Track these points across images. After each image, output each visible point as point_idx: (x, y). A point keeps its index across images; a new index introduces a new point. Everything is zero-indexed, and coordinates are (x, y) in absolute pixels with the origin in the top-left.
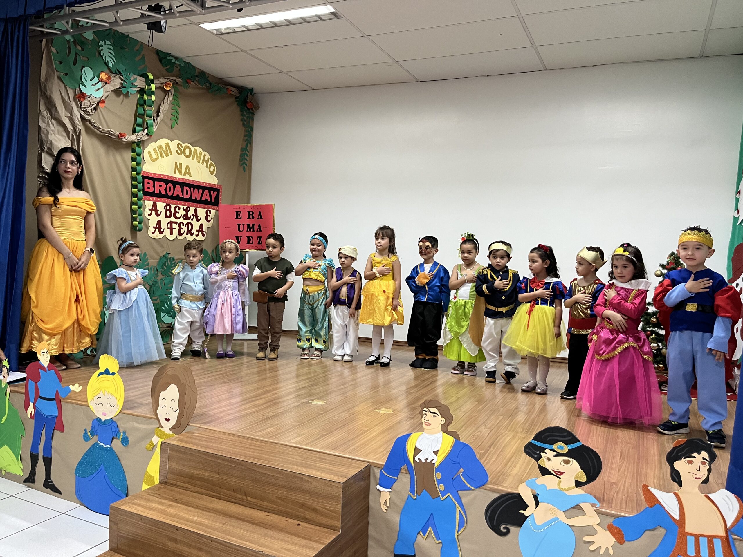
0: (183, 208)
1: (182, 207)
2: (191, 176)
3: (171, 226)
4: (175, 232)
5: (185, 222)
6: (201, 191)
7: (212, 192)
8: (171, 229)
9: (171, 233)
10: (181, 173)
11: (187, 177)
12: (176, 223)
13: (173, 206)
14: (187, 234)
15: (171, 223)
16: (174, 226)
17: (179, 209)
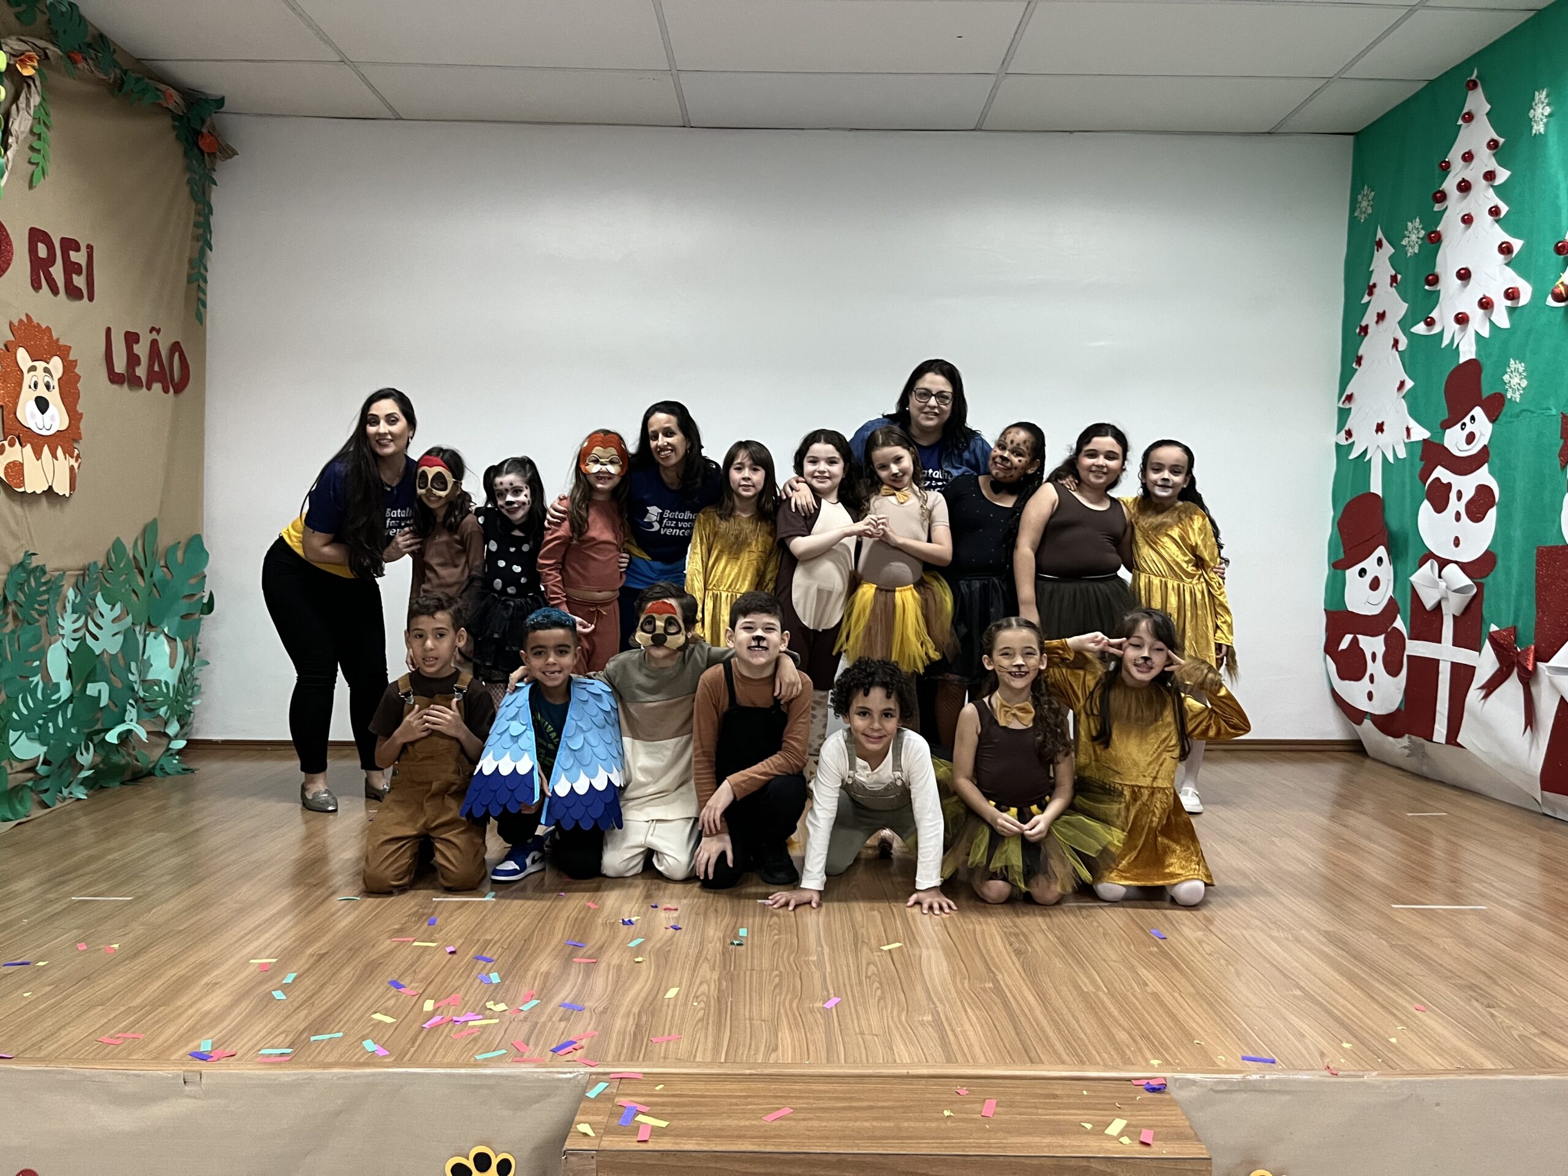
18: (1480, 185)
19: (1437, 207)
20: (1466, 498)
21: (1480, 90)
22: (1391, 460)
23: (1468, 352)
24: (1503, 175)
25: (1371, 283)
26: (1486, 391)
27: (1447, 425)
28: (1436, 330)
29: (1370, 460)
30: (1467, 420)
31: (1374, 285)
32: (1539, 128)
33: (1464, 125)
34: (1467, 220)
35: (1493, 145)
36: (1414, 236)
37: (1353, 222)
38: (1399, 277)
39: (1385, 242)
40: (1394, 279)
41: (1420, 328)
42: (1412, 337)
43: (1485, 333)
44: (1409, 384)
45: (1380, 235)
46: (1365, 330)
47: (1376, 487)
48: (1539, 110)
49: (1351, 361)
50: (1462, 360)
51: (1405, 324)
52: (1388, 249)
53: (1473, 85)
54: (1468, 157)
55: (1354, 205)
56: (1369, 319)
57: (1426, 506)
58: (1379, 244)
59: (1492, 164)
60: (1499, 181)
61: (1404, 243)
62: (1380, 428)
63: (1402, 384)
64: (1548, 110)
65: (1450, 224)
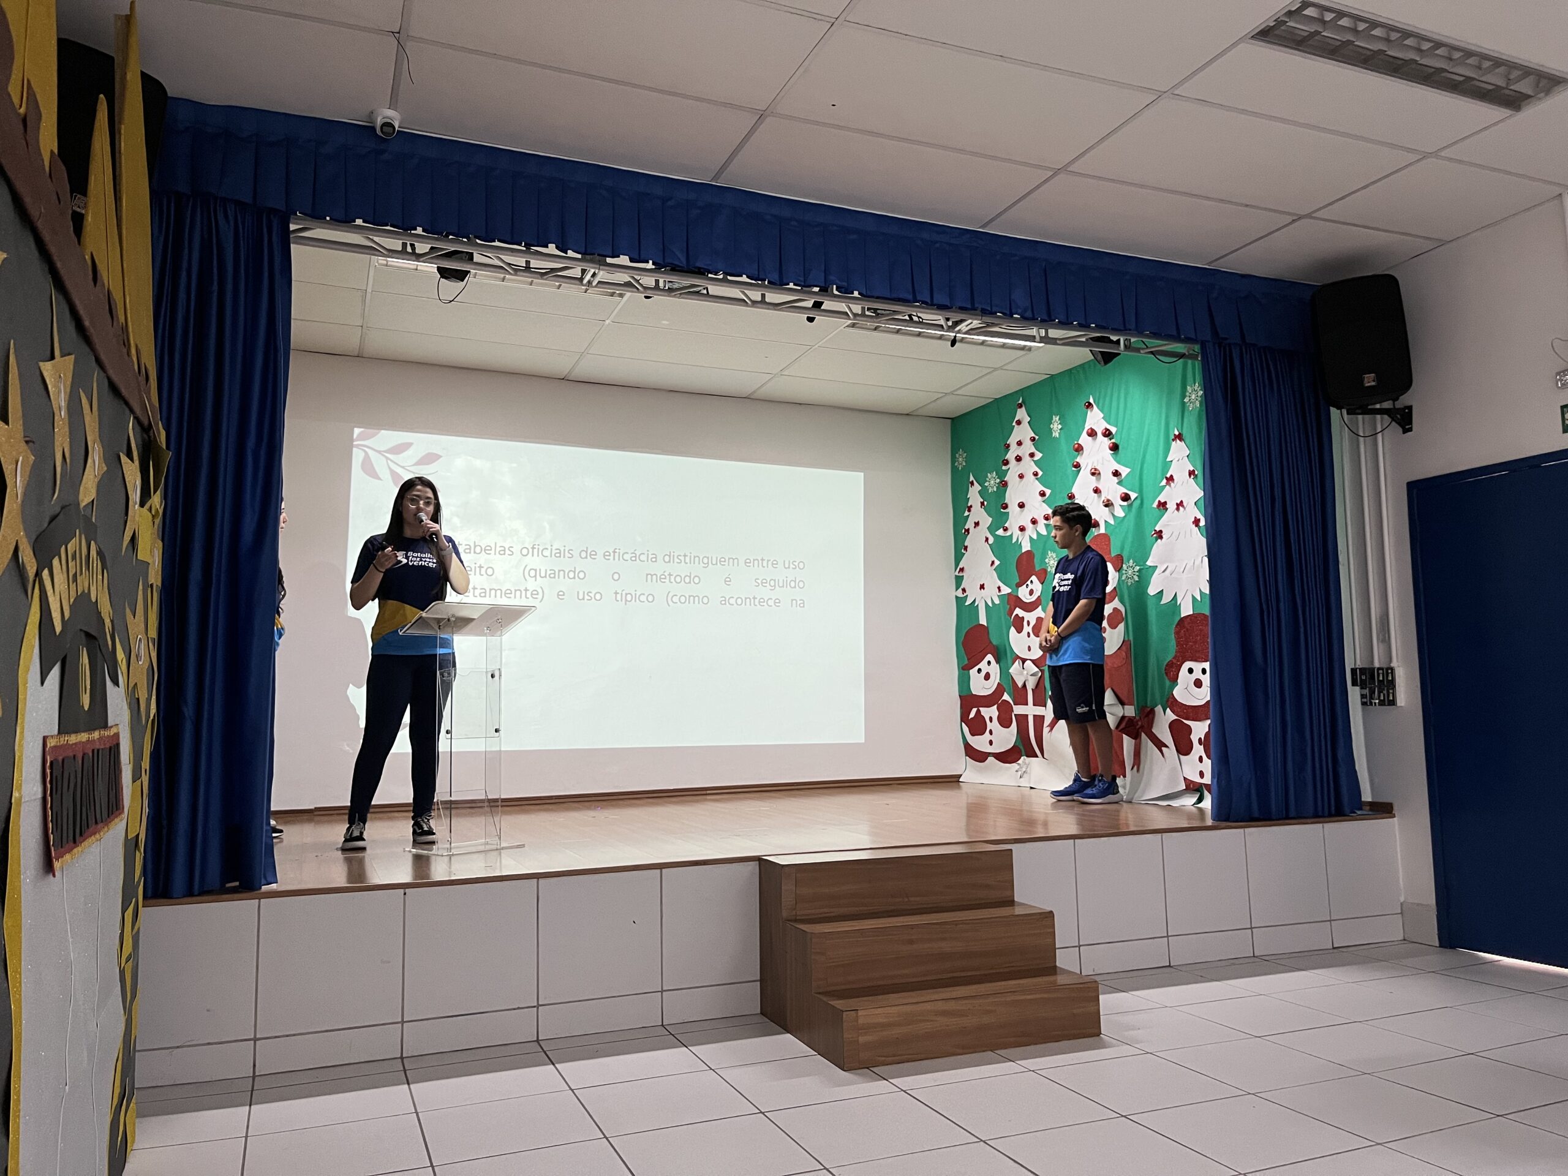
18: (1026, 458)
19: (1004, 468)
20: (1032, 624)
21: (1023, 408)
22: (990, 605)
23: (1026, 547)
24: (1038, 456)
25: (969, 505)
26: (1037, 568)
27: (1019, 585)
28: (1008, 533)
29: (978, 605)
30: (1029, 582)
31: (971, 506)
32: (1056, 434)
33: (1016, 426)
34: (1021, 476)
35: (1033, 439)
36: (992, 482)
37: (954, 469)
38: (985, 503)
39: (975, 482)
40: (982, 504)
41: (1000, 532)
42: (996, 537)
43: (1035, 537)
44: (997, 563)
45: (972, 478)
46: (968, 531)
47: (983, 621)
48: (1056, 426)
49: (960, 549)
50: (1023, 551)
51: (992, 529)
52: (977, 487)
53: (1020, 406)
54: (1020, 443)
55: (954, 459)
56: (970, 525)
57: (1013, 629)
58: (972, 483)
59: (1033, 450)
60: (1036, 458)
61: (986, 484)
62: (982, 587)
63: (993, 563)
64: (1060, 427)
65: (1011, 477)
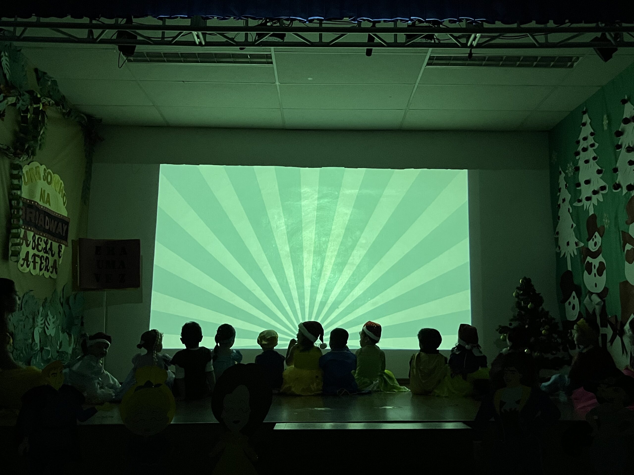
0: (44, 240)
1: (43, 238)
2: (50, 205)
3: (35, 259)
4: (38, 266)
5: (45, 255)
6: (56, 223)
7: (64, 225)
8: (34, 262)
9: (34, 268)
10: (43, 202)
11: (47, 206)
12: (38, 256)
13: (37, 237)
14: (45, 270)
15: (34, 255)
16: (38, 260)
17: (41, 241)
18: (589, 148)
19: (577, 158)
20: (596, 268)
21: (587, 114)
22: (573, 256)
23: (591, 212)
24: (596, 145)
25: (559, 188)
26: (599, 226)
27: (588, 240)
28: (581, 203)
29: (567, 257)
30: (594, 237)
33: (583, 127)
34: (586, 162)
35: (592, 134)
36: (570, 170)
39: (562, 172)
40: (566, 185)
41: (576, 204)
42: (574, 207)
43: (596, 203)
44: (575, 225)
45: (560, 169)
46: (559, 206)
47: (570, 269)
48: (605, 122)
49: (556, 219)
50: (590, 215)
51: (571, 203)
52: (563, 175)
53: (584, 113)
54: (585, 139)
55: (551, 158)
56: (560, 202)
57: (586, 273)
59: (593, 142)
61: (567, 172)
62: (568, 244)
63: (572, 225)
65: (581, 164)
